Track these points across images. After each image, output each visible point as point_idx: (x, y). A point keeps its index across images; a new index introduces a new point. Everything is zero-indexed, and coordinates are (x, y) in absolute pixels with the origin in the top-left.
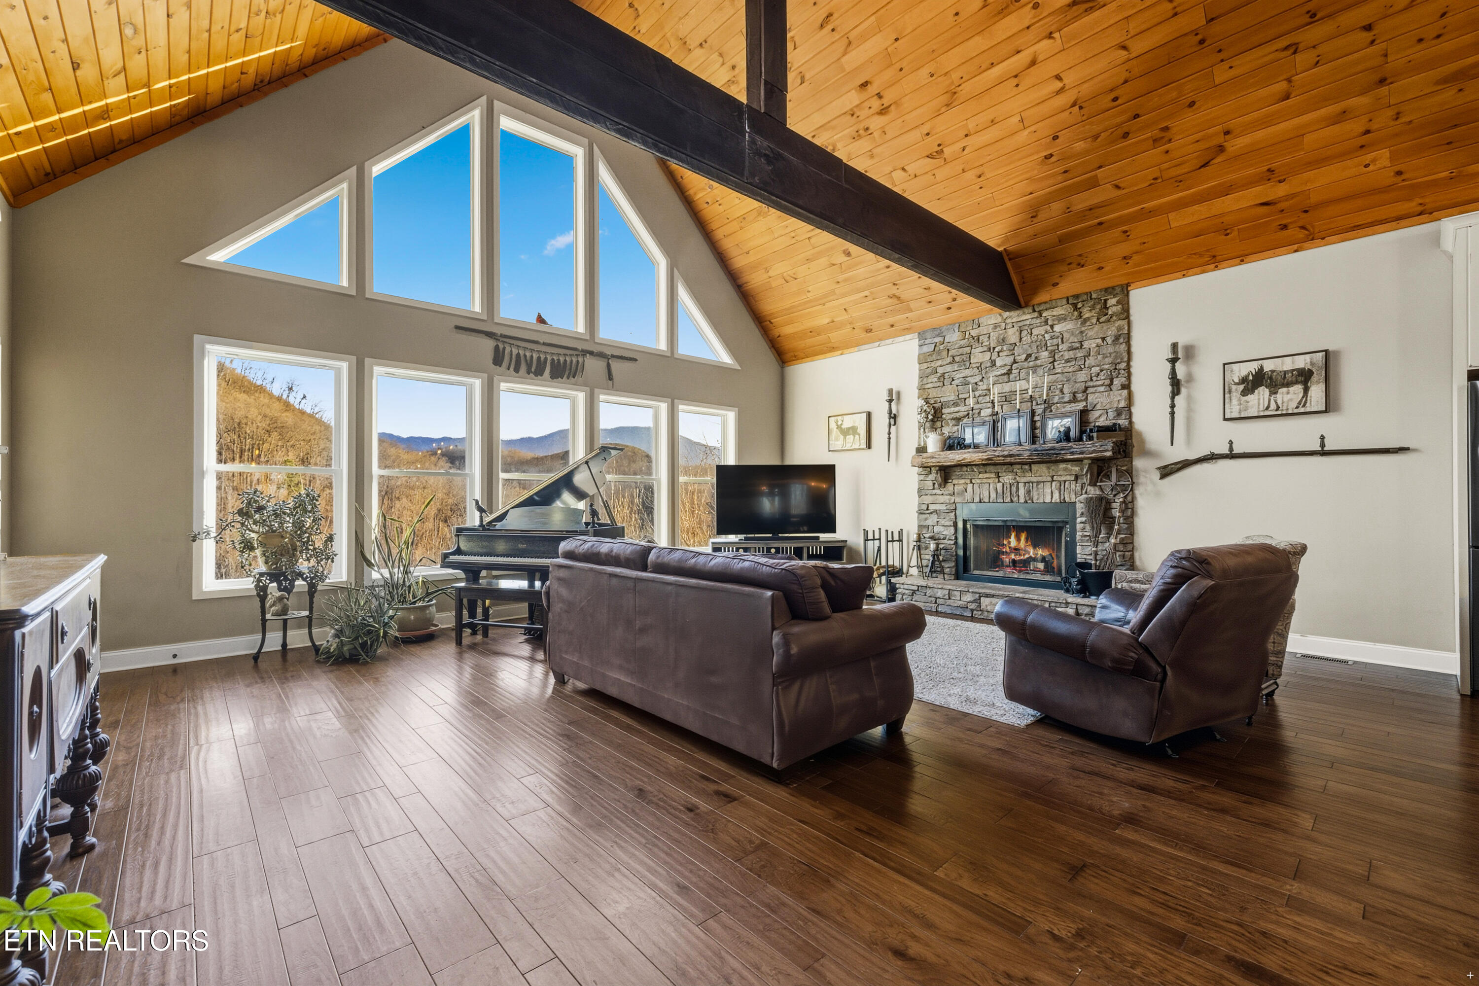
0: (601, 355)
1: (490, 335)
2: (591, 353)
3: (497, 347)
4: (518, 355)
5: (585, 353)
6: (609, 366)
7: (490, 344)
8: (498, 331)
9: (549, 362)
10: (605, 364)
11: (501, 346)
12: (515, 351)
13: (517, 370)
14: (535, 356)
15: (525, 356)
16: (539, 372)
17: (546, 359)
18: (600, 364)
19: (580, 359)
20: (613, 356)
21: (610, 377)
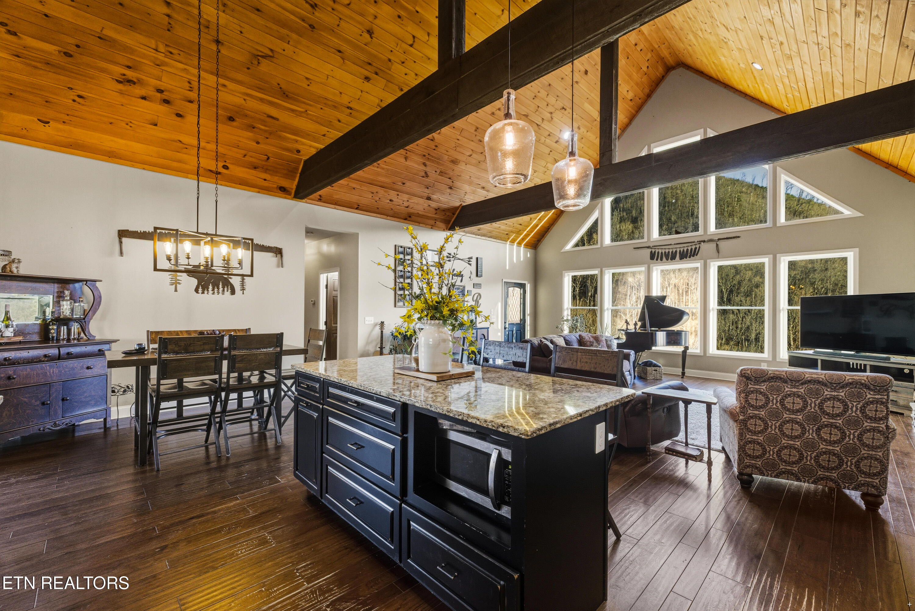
0: (711, 241)
1: (648, 247)
2: (704, 241)
3: (651, 252)
4: (662, 253)
5: (700, 242)
6: (717, 245)
7: (649, 250)
8: (651, 245)
9: (678, 252)
10: (715, 245)
11: (653, 250)
12: (660, 251)
13: (661, 260)
14: (671, 251)
15: (665, 252)
16: (673, 258)
17: (676, 251)
18: (713, 245)
19: (697, 246)
20: (719, 239)
21: (718, 251)
